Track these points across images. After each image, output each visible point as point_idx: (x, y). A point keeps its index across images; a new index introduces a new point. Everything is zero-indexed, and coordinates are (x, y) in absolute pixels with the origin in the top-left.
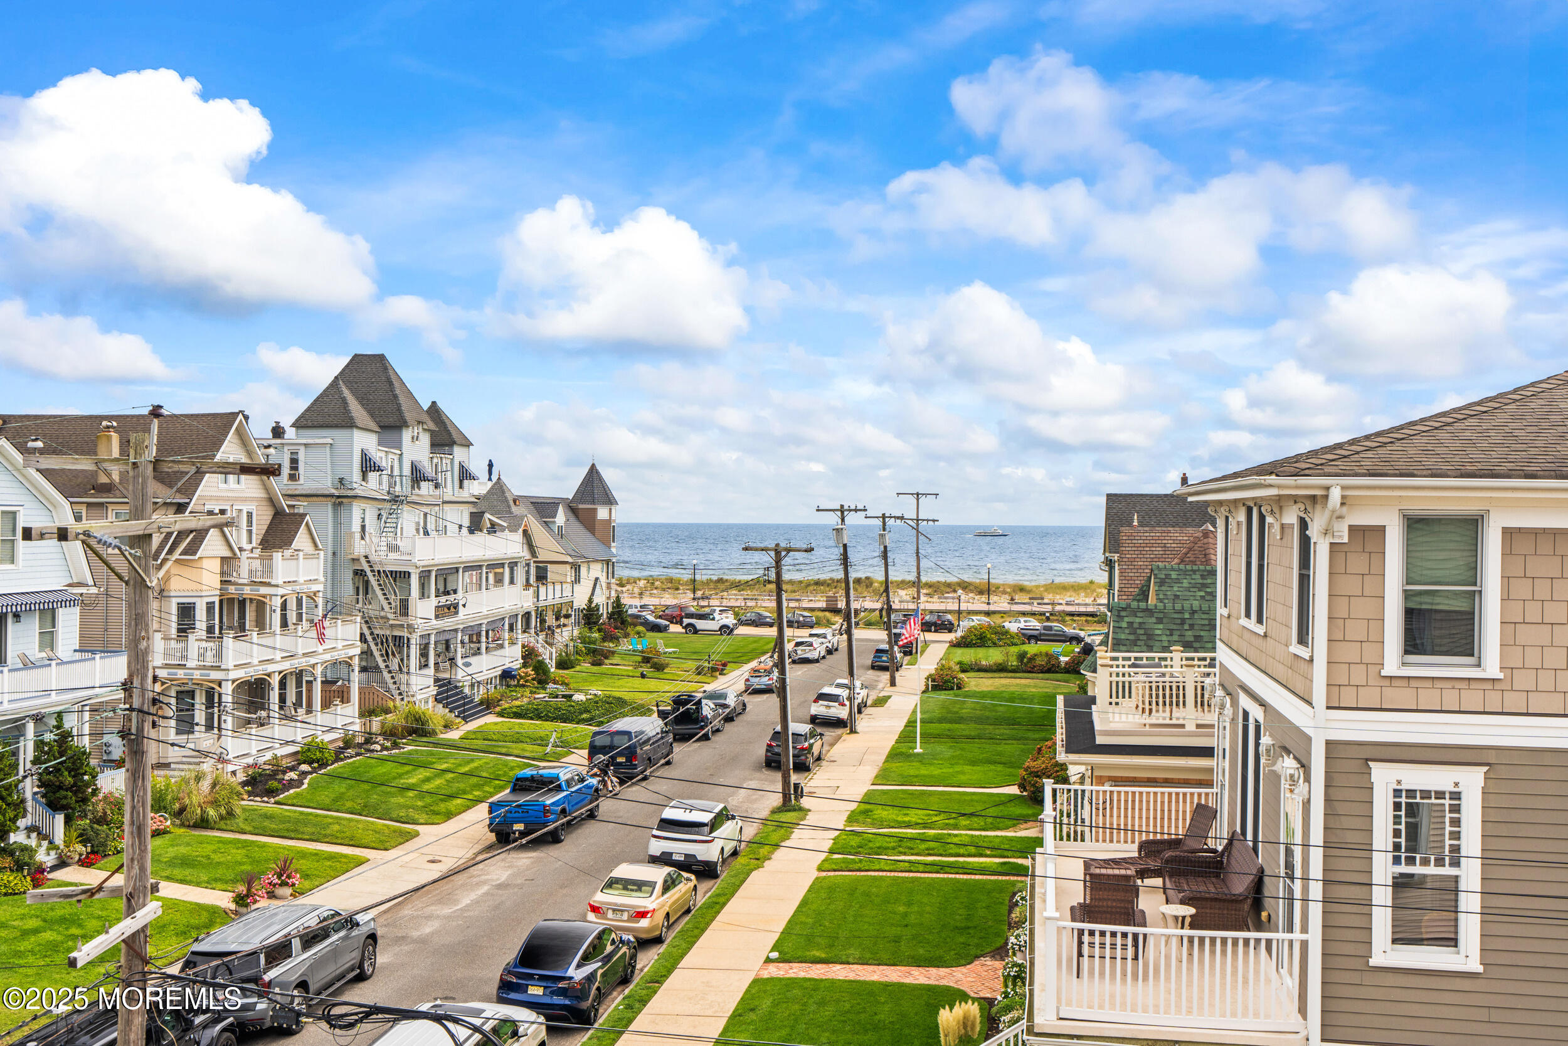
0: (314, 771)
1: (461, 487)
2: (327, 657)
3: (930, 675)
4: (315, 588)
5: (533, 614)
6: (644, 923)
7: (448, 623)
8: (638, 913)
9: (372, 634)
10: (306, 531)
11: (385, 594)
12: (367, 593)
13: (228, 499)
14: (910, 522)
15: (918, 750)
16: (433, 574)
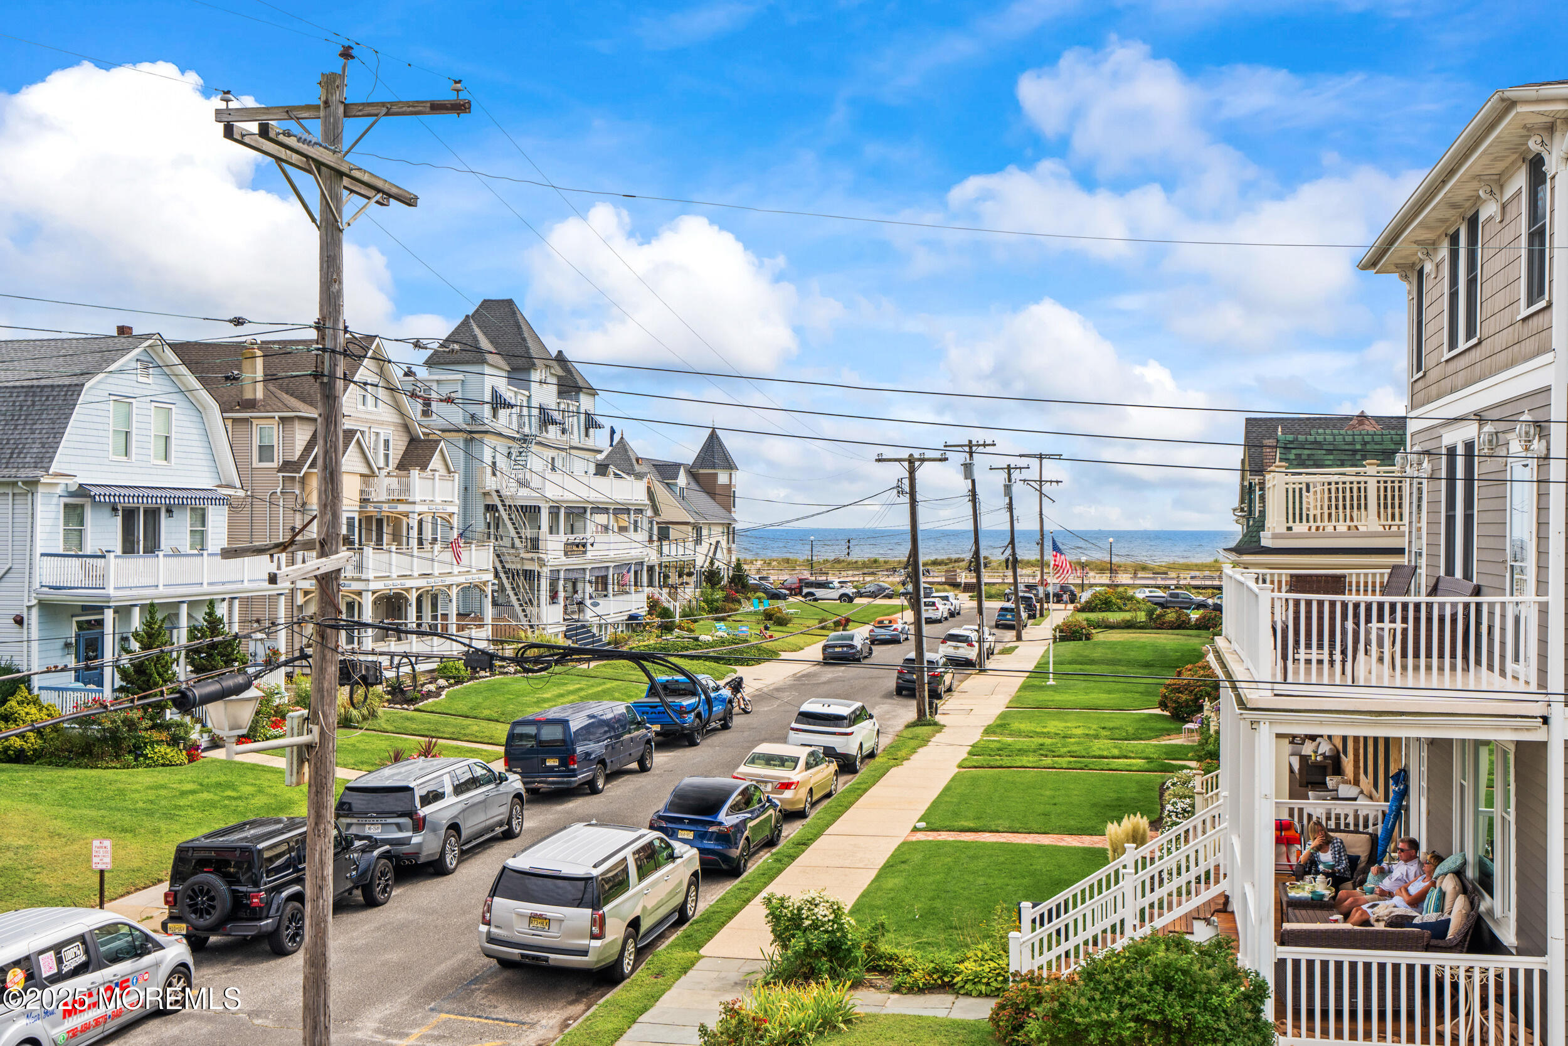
0: (451, 685)
1: (587, 435)
2: (462, 579)
3: (1058, 626)
4: (450, 509)
5: (657, 568)
6: (788, 794)
7: (575, 562)
8: (783, 784)
9: (503, 567)
10: (440, 458)
11: (516, 528)
12: (498, 527)
13: (366, 421)
14: (1032, 483)
15: (1051, 682)
16: (562, 511)
